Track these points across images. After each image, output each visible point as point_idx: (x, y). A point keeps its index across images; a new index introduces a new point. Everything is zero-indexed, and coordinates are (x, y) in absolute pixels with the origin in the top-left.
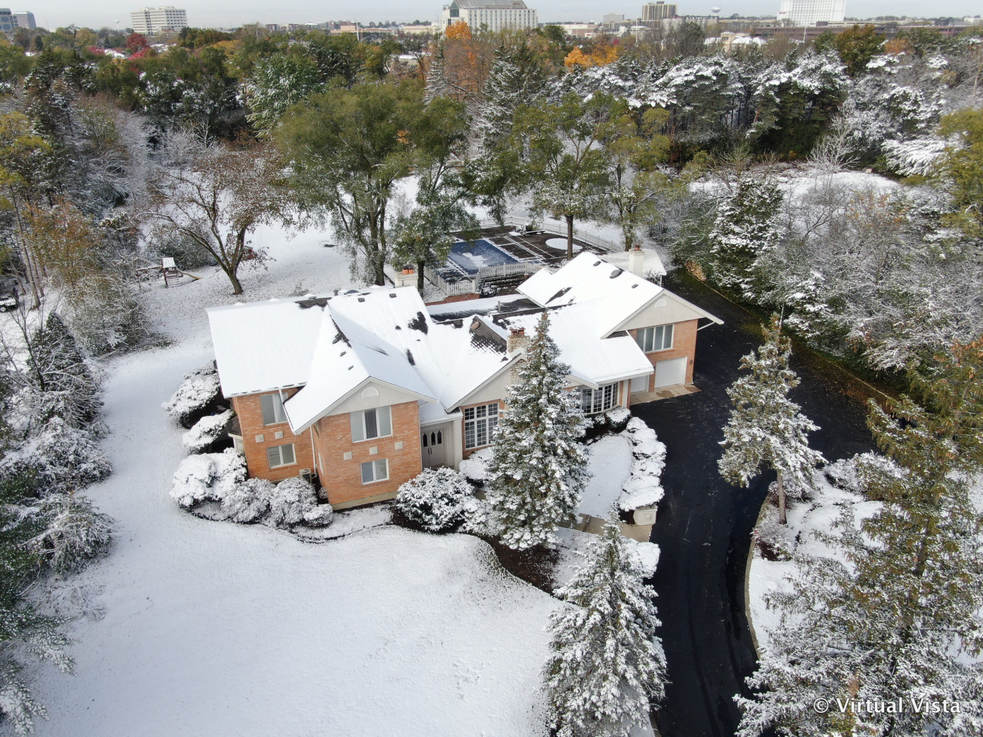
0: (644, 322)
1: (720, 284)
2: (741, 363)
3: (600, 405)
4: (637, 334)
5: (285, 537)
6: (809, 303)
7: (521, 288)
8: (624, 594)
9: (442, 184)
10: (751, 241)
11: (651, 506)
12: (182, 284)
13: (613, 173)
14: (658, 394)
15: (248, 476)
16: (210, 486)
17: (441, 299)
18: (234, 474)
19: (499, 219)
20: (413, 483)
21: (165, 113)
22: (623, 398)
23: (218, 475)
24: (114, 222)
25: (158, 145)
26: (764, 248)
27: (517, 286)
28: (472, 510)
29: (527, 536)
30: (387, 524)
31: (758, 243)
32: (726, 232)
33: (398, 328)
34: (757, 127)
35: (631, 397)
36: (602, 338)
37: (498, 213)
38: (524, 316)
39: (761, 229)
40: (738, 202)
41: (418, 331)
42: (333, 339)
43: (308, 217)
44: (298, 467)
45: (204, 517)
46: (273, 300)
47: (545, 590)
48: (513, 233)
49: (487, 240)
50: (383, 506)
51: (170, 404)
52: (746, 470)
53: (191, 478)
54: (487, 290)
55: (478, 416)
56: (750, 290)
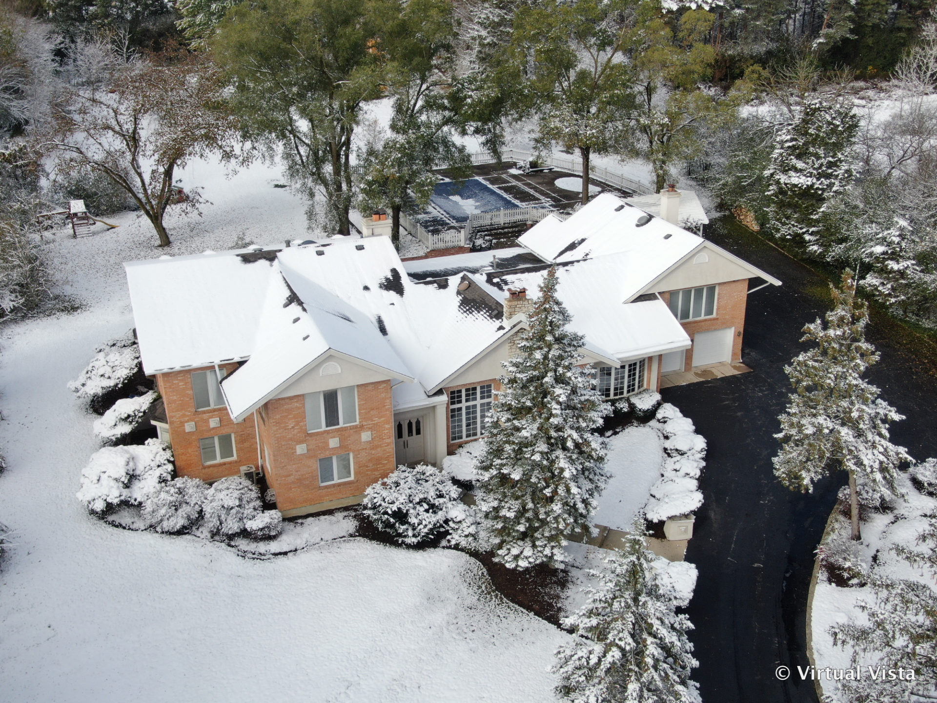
0: (678, 283)
1: (778, 235)
2: (804, 333)
3: (622, 388)
4: (670, 298)
5: (221, 552)
6: (892, 259)
7: (523, 239)
8: (651, 625)
9: (423, 107)
10: (818, 179)
11: (686, 516)
12: (94, 234)
13: (640, 93)
14: (696, 374)
15: (175, 474)
16: (127, 486)
17: (421, 253)
18: (158, 472)
19: (496, 153)
20: (384, 484)
21: (75, 20)
22: (652, 379)
23: (138, 472)
24: (10, 155)
25: (66, 60)
26: (834, 189)
27: (517, 237)
28: (458, 519)
29: (528, 552)
30: (351, 536)
31: (826, 182)
32: (786, 169)
33: (366, 288)
34: (826, 36)
35: (661, 378)
36: (625, 303)
37: (494, 144)
38: (526, 274)
39: (830, 165)
40: (801, 130)
41: (392, 293)
42: (284, 301)
43: (254, 148)
44: (239, 463)
45: (119, 526)
46: (208, 252)
47: (550, 622)
48: (514, 171)
49: (480, 179)
50: (346, 513)
51: (78, 384)
52: (809, 471)
53: (104, 476)
54: (479, 242)
55: (467, 401)
56: (816, 242)
